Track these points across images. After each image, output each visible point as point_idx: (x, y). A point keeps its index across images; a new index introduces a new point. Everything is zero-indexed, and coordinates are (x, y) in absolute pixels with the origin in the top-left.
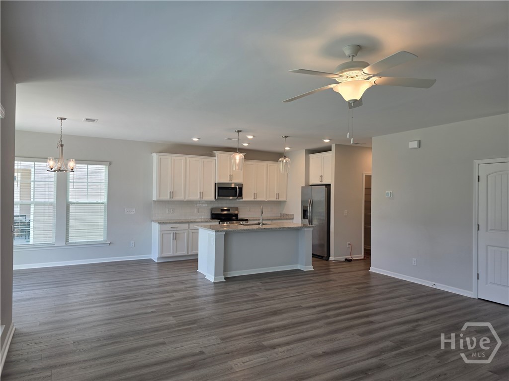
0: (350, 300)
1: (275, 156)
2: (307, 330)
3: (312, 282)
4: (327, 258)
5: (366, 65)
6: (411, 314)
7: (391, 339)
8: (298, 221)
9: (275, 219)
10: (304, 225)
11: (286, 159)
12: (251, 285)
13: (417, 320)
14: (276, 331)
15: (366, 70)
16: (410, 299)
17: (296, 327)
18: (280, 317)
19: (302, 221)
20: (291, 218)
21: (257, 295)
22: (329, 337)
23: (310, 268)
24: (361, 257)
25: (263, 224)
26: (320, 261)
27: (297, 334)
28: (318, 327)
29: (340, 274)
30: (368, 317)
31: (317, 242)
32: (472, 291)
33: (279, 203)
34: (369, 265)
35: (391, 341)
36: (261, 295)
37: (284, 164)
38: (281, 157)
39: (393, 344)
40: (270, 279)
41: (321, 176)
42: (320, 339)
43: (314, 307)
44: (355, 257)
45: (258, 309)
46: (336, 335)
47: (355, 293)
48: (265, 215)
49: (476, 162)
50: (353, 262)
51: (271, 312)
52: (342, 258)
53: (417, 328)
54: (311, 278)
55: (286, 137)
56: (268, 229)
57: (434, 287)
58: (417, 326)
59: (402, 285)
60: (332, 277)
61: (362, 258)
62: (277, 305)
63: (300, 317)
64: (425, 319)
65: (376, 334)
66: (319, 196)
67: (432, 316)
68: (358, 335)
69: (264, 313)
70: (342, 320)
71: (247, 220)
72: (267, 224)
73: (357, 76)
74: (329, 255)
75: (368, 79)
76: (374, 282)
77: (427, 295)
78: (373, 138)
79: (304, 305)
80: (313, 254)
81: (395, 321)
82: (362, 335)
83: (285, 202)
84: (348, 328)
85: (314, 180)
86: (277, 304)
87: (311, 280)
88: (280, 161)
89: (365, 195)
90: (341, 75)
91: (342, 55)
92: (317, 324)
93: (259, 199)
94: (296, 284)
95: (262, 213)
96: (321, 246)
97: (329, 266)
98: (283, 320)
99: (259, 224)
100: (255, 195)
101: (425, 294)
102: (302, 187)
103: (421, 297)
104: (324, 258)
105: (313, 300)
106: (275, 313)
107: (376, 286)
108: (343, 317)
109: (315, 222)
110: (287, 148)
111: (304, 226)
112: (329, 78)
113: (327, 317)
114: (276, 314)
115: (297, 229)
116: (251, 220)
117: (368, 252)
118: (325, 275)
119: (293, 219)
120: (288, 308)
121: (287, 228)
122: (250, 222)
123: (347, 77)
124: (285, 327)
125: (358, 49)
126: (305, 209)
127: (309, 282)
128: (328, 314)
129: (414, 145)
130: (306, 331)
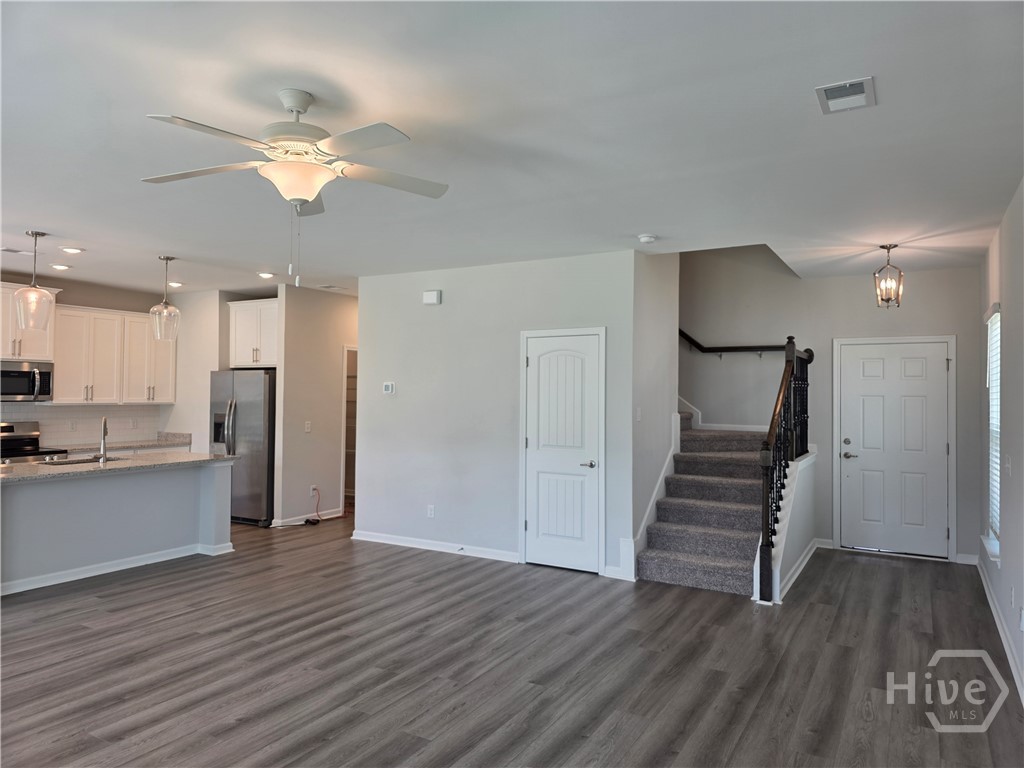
0: (305, 603)
1: (143, 300)
2: (207, 682)
3: (227, 577)
4: (266, 523)
5: (323, 134)
6: (417, 608)
7: (379, 662)
8: (202, 447)
9: (142, 447)
10: (215, 455)
11: (171, 308)
12: (68, 605)
13: (426, 618)
14: (129, 699)
15: (323, 145)
16: (420, 581)
17: (180, 680)
18: (143, 666)
19: (211, 447)
20: (186, 441)
21: (85, 628)
22: (253, 686)
23: (228, 548)
24: (339, 512)
25: (108, 460)
26: (249, 531)
27: (181, 694)
28: (231, 671)
29: (292, 552)
30: (339, 629)
31: (244, 491)
32: (517, 551)
33: (155, 410)
34: (351, 526)
35: (377, 667)
36: (96, 626)
37: (164, 320)
38: (159, 303)
39: (381, 670)
40: (123, 585)
41: (256, 350)
42: (233, 694)
43: (227, 630)
44: (326, 514)
45: (82, 659)
46: (270, 678)
47: (318, 586)
48: (113, 438)
49: (525, 334)
50: (320, 525)
51: (119, 660)
52: (299, 520)
53: (425, 633)
54: (227, 570)
55: (168, 259)
56: (120, 470)
57: (461, 553)
58: (427, 627)
59: (409, 558)
60: (277, 560)
61: (340, 515)
62: (134, 641)
63: (193, 657)
64: (440, 613)
65: (351, 659)
66: (251, 392)
67: (453, 606)
68: (316, 668)
69: (100, 666)
70: (285, 646)
71: (65, 452)
72: (118, 459)
73: (306, 153)
74: (271, 516)
75: (330, 163)
76: (360, 559)
77: (449, 570)
78: (360, 279)
79: (202, 631)
80: (232, 518)
81: (388, 627)
82: (322, 666)
83: (170, 406)
84: (296, 659)
85: (240, 357)
86: (136, 638)
87: (227, 573)
88: (154, 313)
89: (348, 389)
90: (273, 145)
91: (276, 106)
92: (231, 664)
93: (98, 400)
94: (190, 586)
95: (105, 433)
96: (254, 498)
97: (272, 538)
98: (148, 671)
99: (96, 459)
100: (89, 390)
101: (445, 568)
102: (212, 373)
103: (439, 574)
104: (260, 524)
105: (225, 616)
106: (129, 660)
107: (363, 565)
108: (287, 640)
109: (242, 449)
110: (174, 285)
111: (217, 458)
112: (249, 147)
113: (257, 645)
114: (132, 662)
115: (198, 466)
116: (75, 451)
117: (350, 502)
118: (260, 558)
119: (190, 444)
120: (164, 644)
121: (170, 465)
122: (71, 458)
123: (287, 152)
124: (151, 687)
125: (309, 100)
126: (219, 421)
127: (220, 578)
128: (257, 638)
129: (431, 298)
130: (203, 685)
